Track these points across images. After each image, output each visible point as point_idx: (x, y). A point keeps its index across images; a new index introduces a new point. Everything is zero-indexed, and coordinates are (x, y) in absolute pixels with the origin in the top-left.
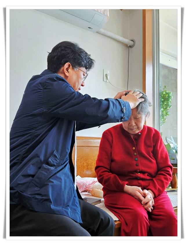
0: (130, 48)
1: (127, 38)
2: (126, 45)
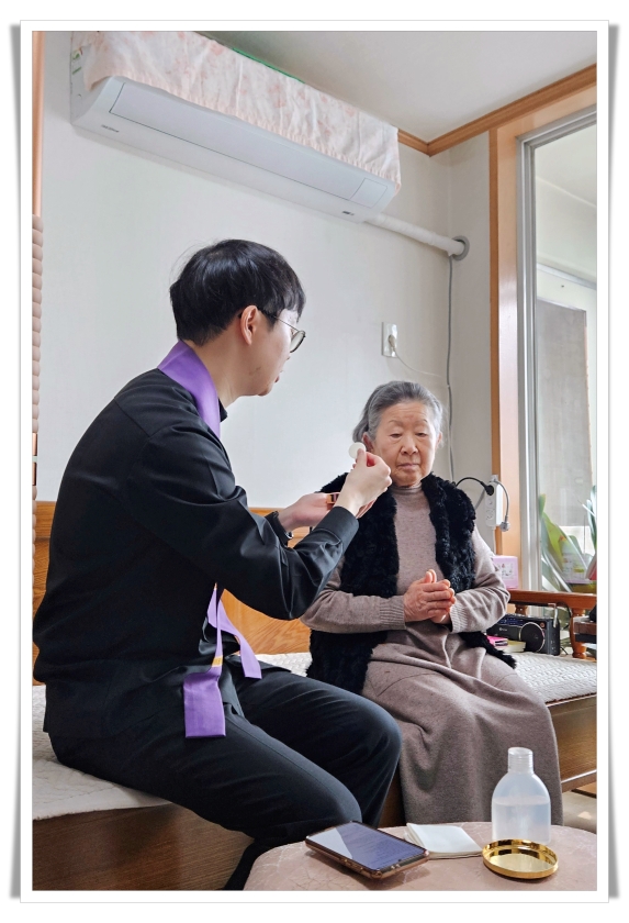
0: (454, 261)
1: (445, 234)
2: (444, 253)
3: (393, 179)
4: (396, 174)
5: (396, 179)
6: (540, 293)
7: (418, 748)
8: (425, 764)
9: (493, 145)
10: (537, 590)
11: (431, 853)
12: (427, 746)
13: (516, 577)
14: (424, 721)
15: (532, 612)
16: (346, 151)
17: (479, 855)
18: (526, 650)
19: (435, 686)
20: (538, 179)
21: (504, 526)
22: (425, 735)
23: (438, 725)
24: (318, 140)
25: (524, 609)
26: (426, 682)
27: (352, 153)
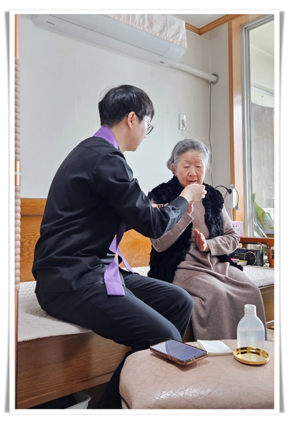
0: (212, 85)
1: (208, 72)
2: (207, 81)
3: (183, 46)
4: (185, 43)
5: (185, 46)
6: (253, 100)
7: (200, 308)
8: (203, 315)
9: (230, 29)
10: (252, 237)
11: (209, 353)
12: (204, 307)
13: (243, 231)
14: (202, 295)
15: (250, 247)
16: (161, 32)
17: (231, 354)
18: (248, 264)
19: (207, 279)
20: (251, 46)
21: (237, 208)
22: (203, 302)
23: (209, 297)
24: (148, 27)
25: (246, 246)
26: (203, 278)
27: (164, 33)
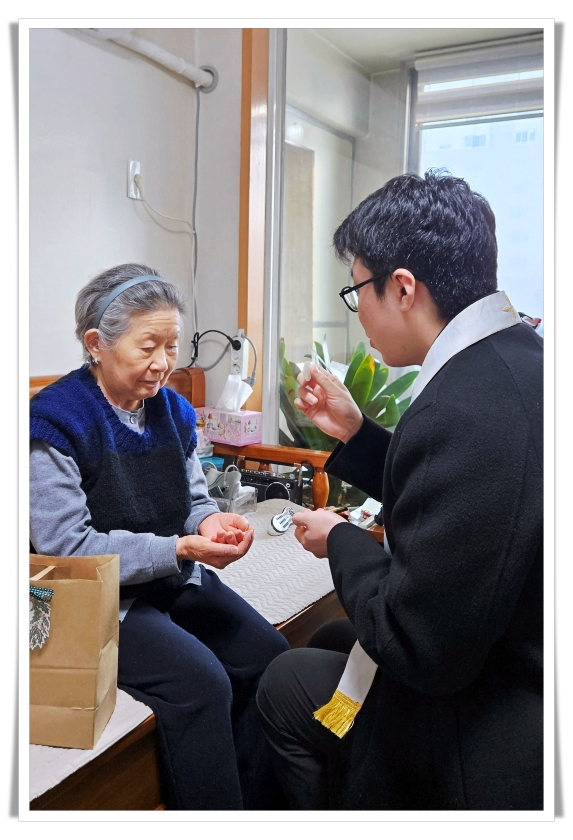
0: (201, 93)
1: (191, 61)
2: (191, 83)
13: (260, 432)
21: (251, 381)
25: (267, 467)
